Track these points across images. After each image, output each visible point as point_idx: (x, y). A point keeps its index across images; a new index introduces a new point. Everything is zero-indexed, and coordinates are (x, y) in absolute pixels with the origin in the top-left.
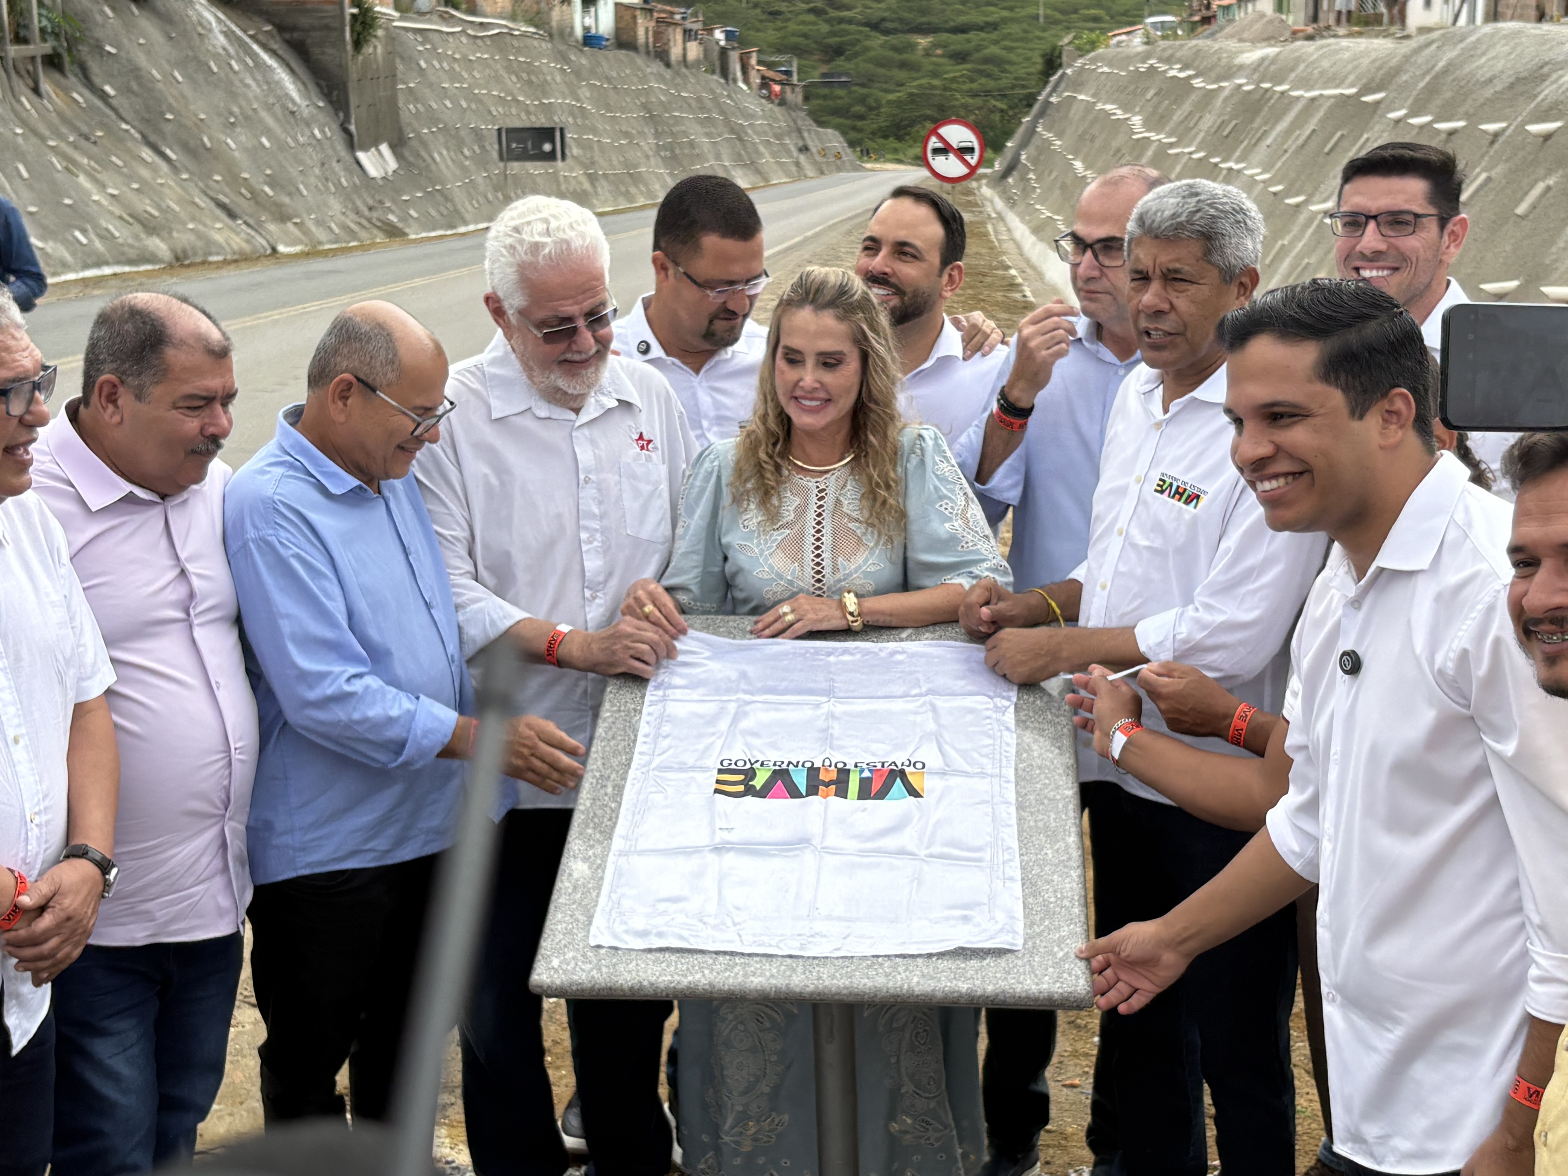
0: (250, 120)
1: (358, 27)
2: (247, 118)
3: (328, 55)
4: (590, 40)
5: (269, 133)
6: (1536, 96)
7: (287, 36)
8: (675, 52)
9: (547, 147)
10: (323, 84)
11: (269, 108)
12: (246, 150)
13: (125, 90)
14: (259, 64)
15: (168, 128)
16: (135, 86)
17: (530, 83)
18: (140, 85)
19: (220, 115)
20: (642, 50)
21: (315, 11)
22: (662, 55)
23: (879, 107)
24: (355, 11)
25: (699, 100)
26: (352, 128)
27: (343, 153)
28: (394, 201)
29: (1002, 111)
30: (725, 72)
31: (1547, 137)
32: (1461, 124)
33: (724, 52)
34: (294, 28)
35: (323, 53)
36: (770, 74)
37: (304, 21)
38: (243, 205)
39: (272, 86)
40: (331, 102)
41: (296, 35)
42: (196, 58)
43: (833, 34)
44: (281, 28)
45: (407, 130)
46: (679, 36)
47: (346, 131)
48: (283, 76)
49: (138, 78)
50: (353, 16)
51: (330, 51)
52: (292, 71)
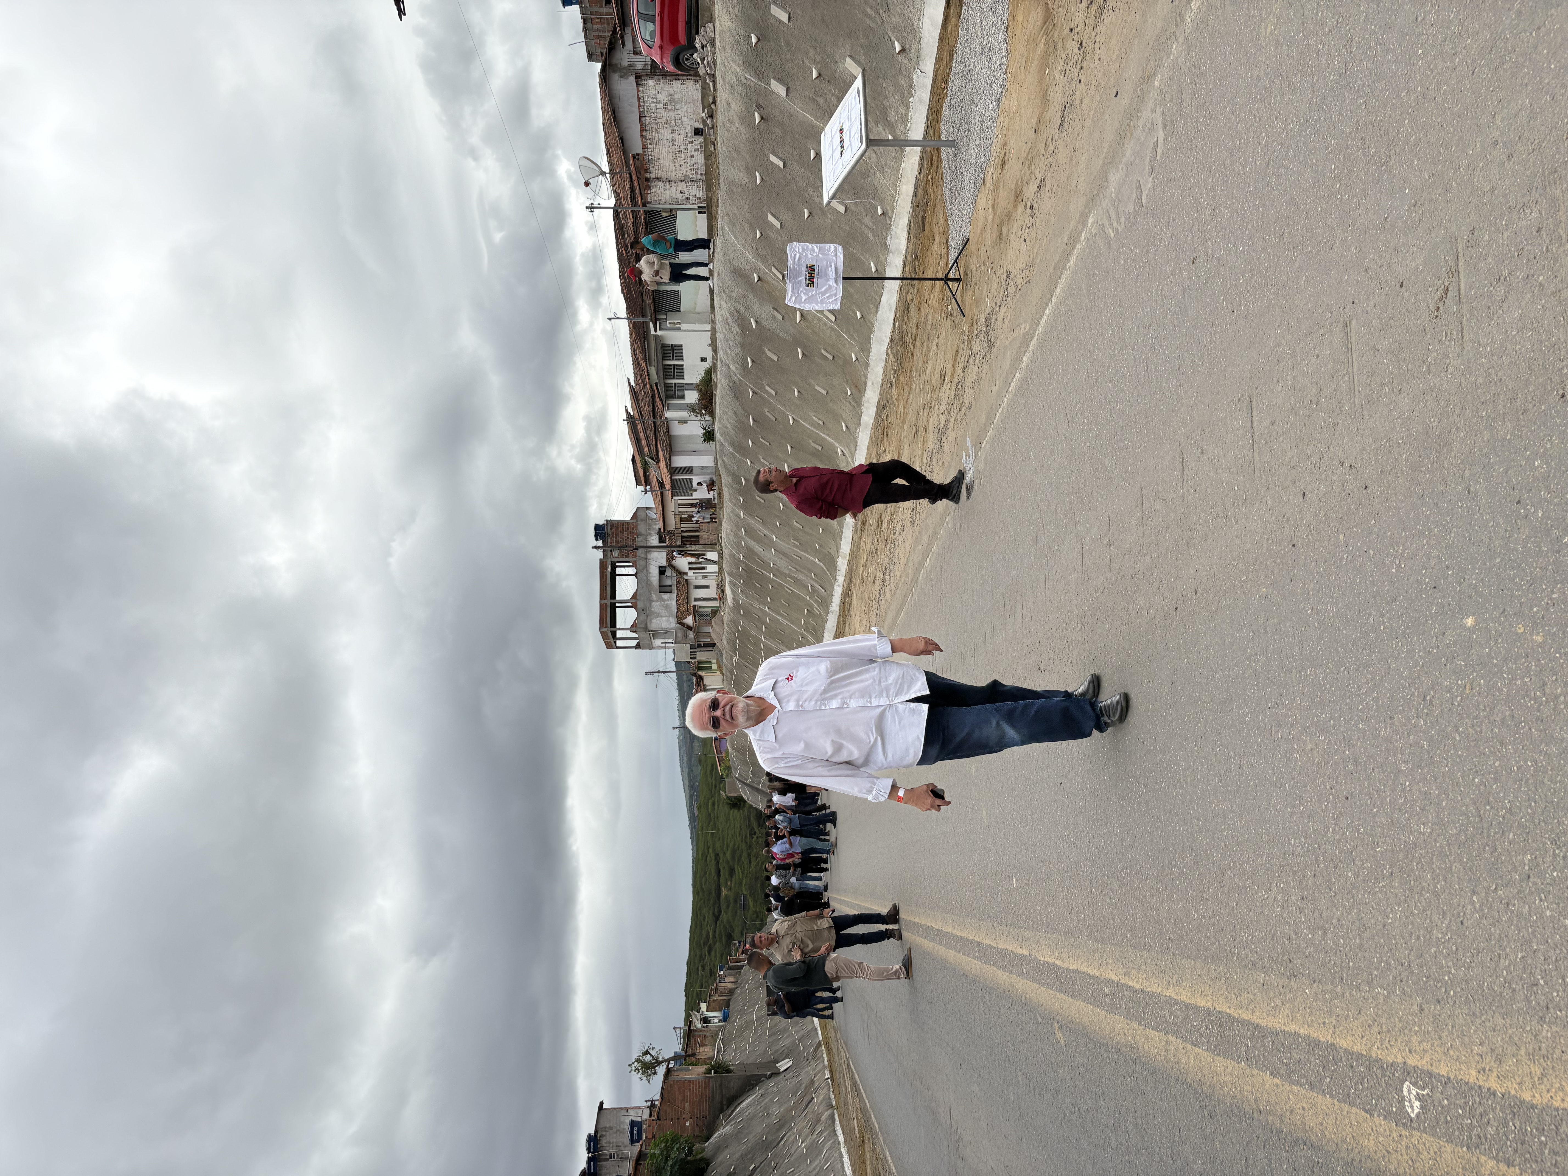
0: (766, 1108)
1: (720, 1070)
2: (765, 1109)
3: (734, 1085)
4: (725, 1019)
5: (772, 1100)
7: (725, 1107)
8: (730, 986)
10: (748, 1088)
11: (759, 1103)
12: (780, 1107)
13: (752, 1160)
14: (740, 1112)
15: (770, 1138)
16: (750, 1155)
18: (750, 1152)
19: (763, 1120)
20: (729, 997)
21: (713, 1092)
22: (731, 992)
23: (756, 912)
24: (712, 1071)
26: (769, 1073)
27: (780, 1076)
33: (730, 968)
34: (721, 1103)
35: (733, 1088)
36: (740, 950)
37: (718, 1098)
38: (806, 1100)
39: (748, 1106)
40: (757, 1085)
41: (725, 1103)
42: (736, 1134)
43: (721, 939)
44: (722, 1111)
45: (769, 1059)
46: (723, 985)
47: (770, 1076)
48: (744, 1104)
49: (746, 1155)
50: (714, 1073)
51: (732, 1085)
52: (742, 1101)
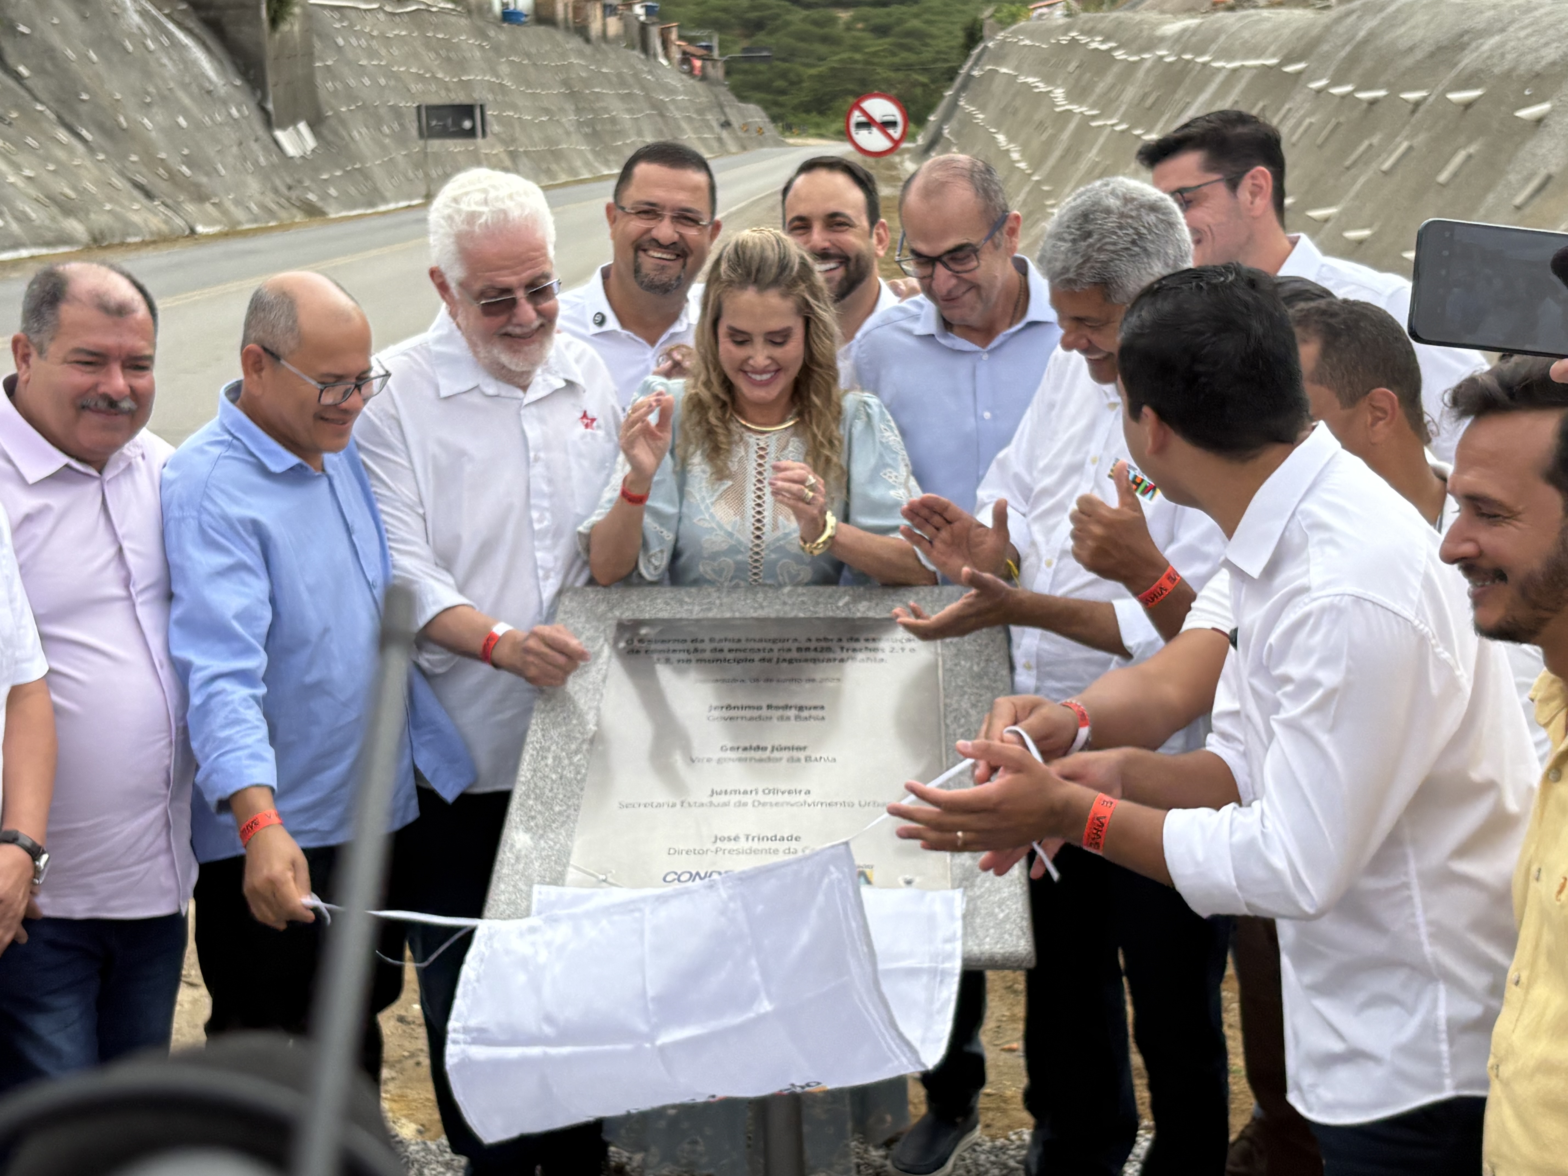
0: (166, 100)
1: (275, 5)
2: (164, 98)
3: (244, 34)
4: (509, 16)
5: (185, 111)
6: (1456, 64)
7: (203, 14)
8: (595, 27)
9: (467, 124)
10: (240, 62)
11: (185, 87)
12: (162, 130)
13: (39, 71)
14: (175, 43)
15: (83, 109)
16: (49, 66)
17: (448, 59)
18: (55, 65)
19: (135, 95)
20: (562, 26)
22: (581, 30)
23: (800, 81)
25: (619, 75)
26: (270, 106)
27: (260, 131)
28: (313, 180)
29: (924, 85)
30: (645, 47)
31: (1468, 105)
32: (1381, 93)
33: (644, 27)
34: (209, 7)
35: (240, 31)
36: (691, 49)
38: (161, 186)
39: (188, 65)
40: (248, 81)
41: (212, 14)
42: (110, 37)
43: (753, 8)
44: (197, 7)
45: (324, 108)
46: (598, 11)
47: (263, 110)
48: (198, 54)
49: (52, 58)
51: (246, 29)
52: (208, 50)
